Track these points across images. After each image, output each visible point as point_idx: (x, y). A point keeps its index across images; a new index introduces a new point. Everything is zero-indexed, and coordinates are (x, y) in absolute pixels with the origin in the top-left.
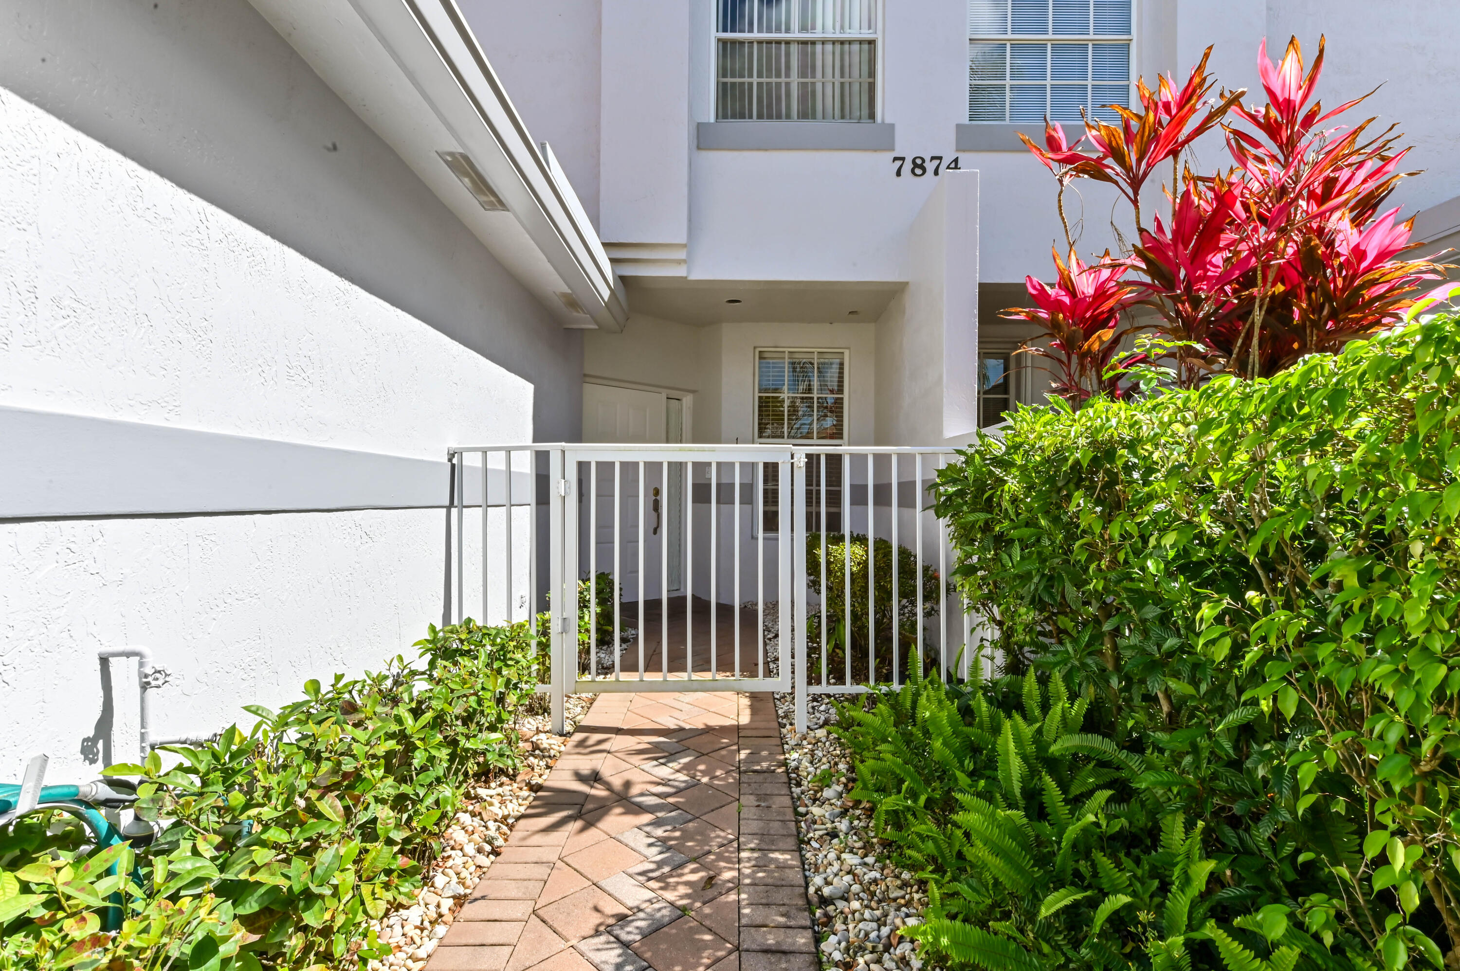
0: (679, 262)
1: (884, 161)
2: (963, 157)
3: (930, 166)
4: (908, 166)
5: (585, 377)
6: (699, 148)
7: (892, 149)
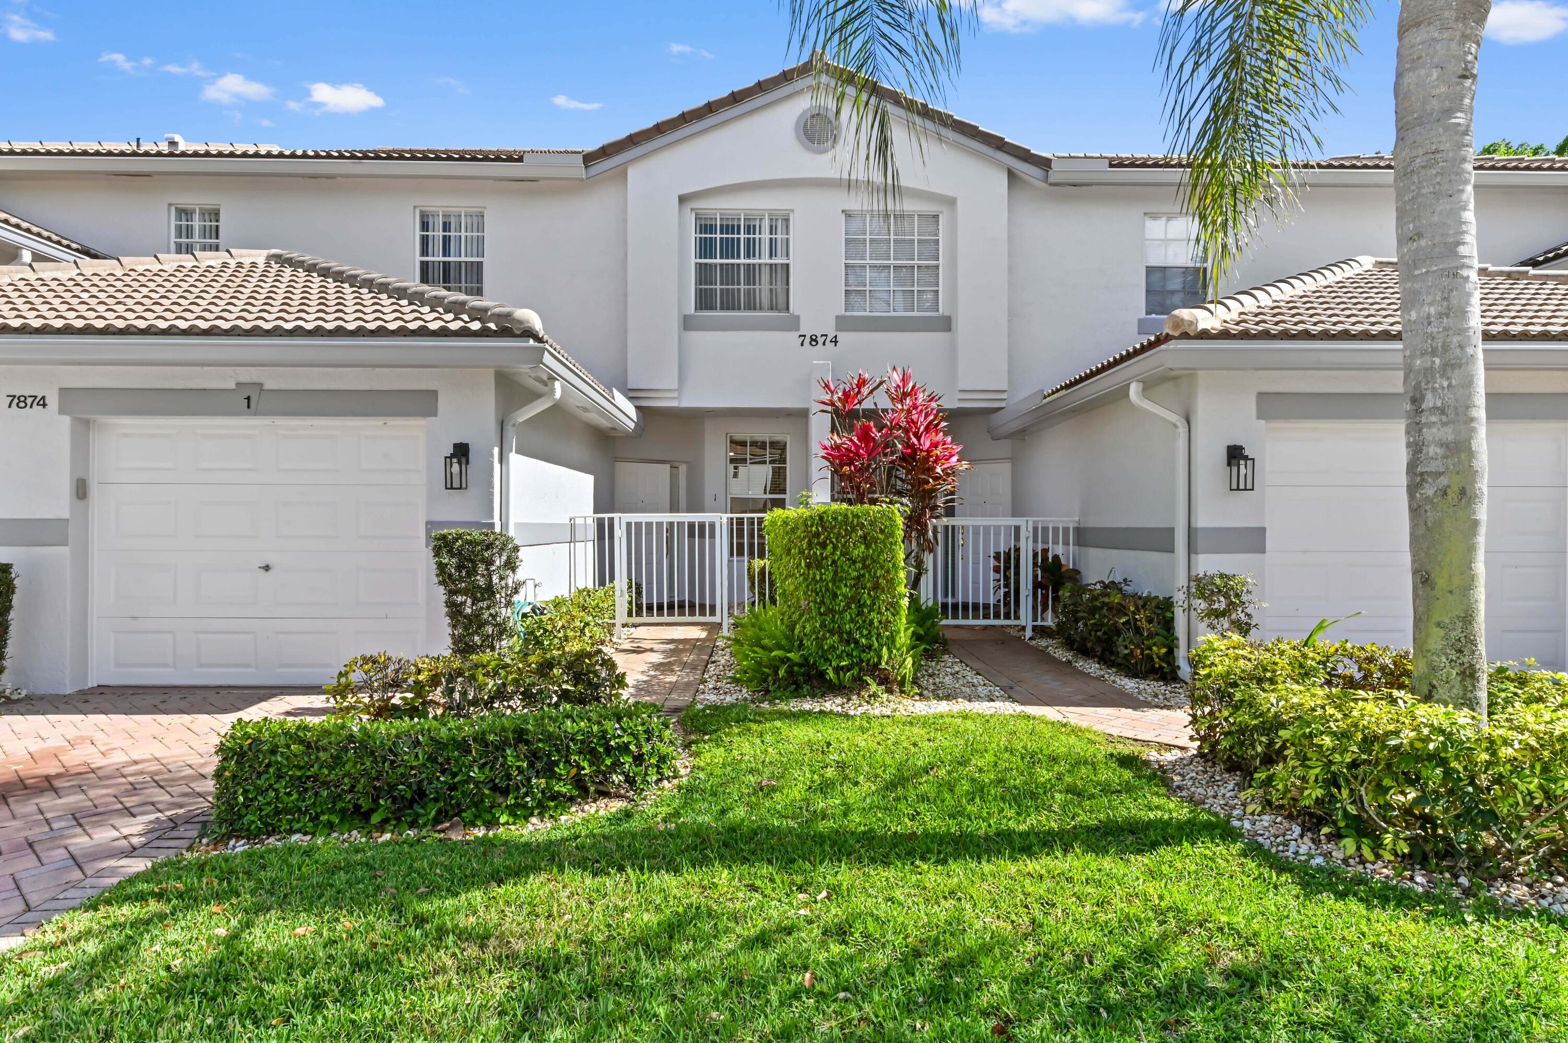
0: (674, 398)
1: (792, 337)
2: (842, 336)
3: (821, 340)
4: (808, 340)
5: (616, 459)
6: (685, 329)
7: (798, 330)
